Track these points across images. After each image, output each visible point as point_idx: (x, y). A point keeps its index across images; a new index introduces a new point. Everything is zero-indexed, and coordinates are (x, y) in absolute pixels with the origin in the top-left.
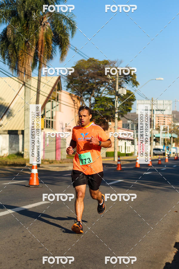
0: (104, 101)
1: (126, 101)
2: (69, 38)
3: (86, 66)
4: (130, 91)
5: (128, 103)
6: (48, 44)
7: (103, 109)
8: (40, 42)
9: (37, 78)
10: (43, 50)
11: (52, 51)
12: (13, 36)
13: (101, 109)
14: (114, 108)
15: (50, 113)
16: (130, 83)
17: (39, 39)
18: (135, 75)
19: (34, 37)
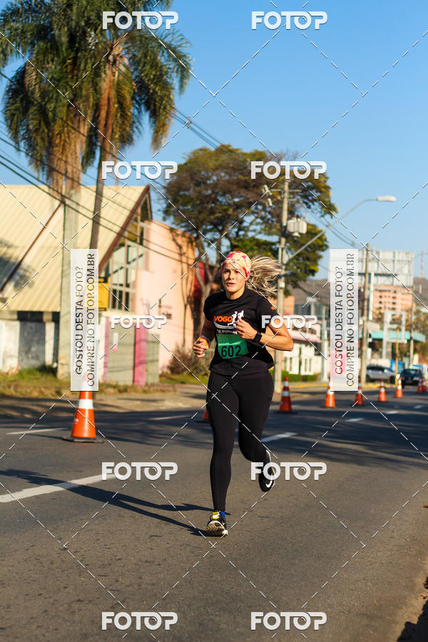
0: (252, 249)
1: (306, 249)
2: (175, 95)
3: (211, 164)
4: (314, 226)
5: (310, 255)
6: (122, 107)
8: (104, 102)
9: (94, 188)
10: (110, 121)
11: (131, 126)
12: (39, 87)
15: (122, 273)
16: (316, 206)
17: (101, 95)
18: (328, 188)
19: (91, 91)
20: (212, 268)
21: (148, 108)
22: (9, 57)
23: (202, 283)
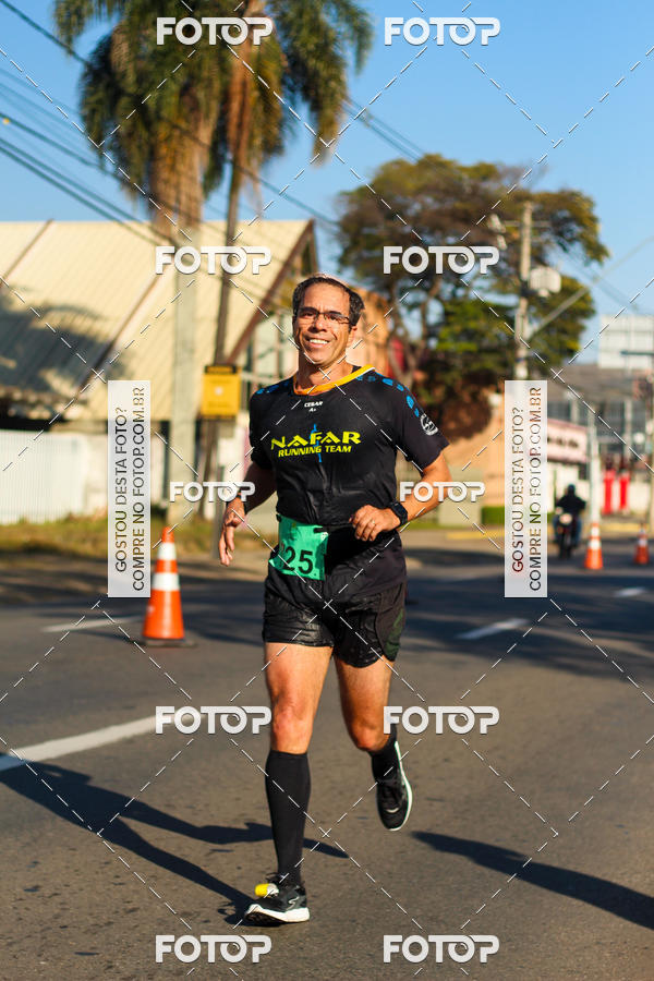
0: (476, 318)
1: (561, 316)
2: (349, 76)
3: (411, 184)
4: (573, 281)
5: (569, 327)
6: (265, 95)
7: (472, 347)
8: (236, 88)
9: (222, 225)
10: (247, 119)
11: (281, 124)
12: (135, 67)
13: (465, 345)
14: (512, 345)
15: (272, 358)
16: (577, 248)
17: (231, 75)
18: (594, 220)
19: (216, 70)
20: (413, 348)
21: (306, 97)
22: (86, 20)
23: (398, 372)
